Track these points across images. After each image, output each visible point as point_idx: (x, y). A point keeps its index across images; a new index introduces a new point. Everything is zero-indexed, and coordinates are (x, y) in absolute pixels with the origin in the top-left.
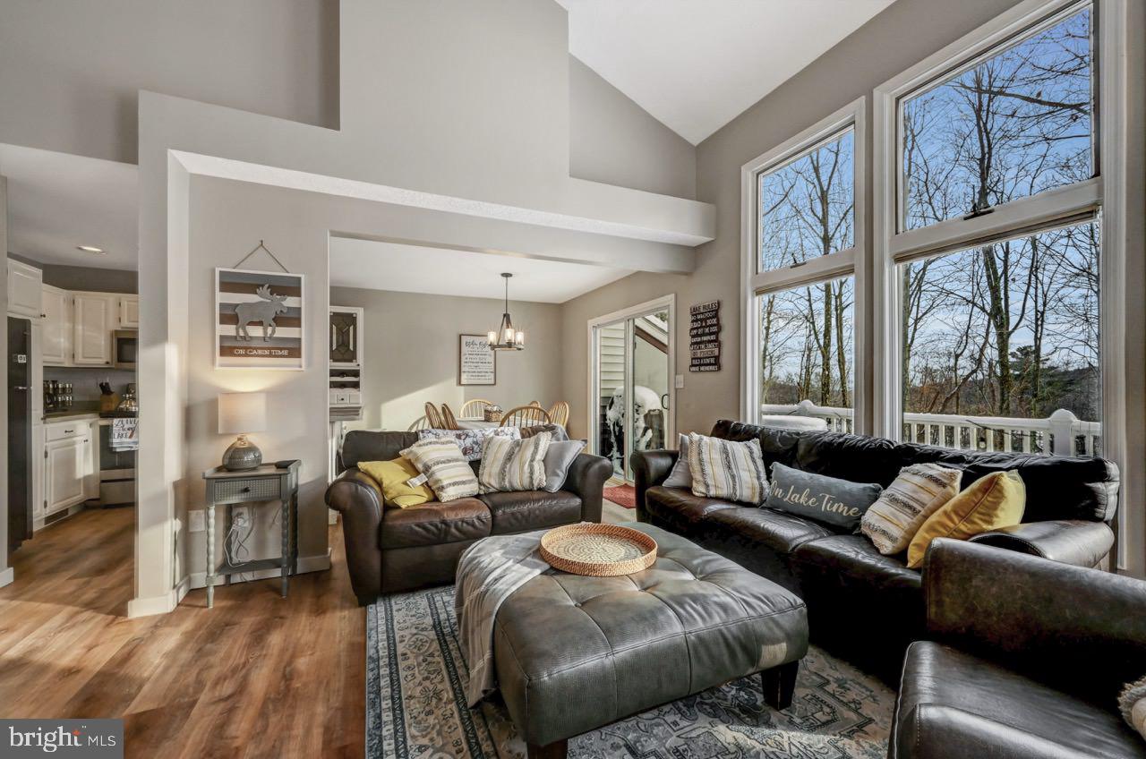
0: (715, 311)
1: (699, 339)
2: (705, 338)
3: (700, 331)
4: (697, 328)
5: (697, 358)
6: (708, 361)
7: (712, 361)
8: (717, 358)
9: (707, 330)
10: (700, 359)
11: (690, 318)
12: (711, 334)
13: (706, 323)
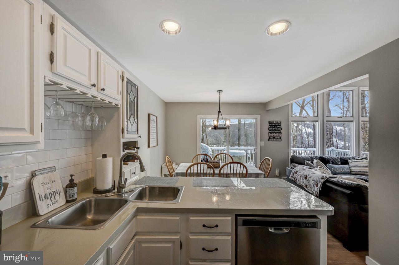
0: (279, 124)
1: (273, 131)
2: (275, 131)
3: (273, 129)
4: (272, 128)
5: (272, 137)
6: (277, 138)
7: (279, 138)
8: (280, 137)
9: (277, 129)
10: (273, 137)
11: (268, 124)
12: (278, 130)
13: (276, 127)
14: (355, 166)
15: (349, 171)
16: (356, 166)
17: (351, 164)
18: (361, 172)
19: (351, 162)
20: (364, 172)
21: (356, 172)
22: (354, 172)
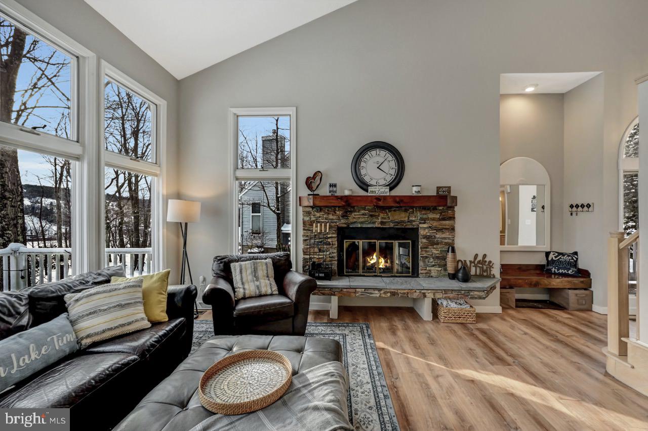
14: (90, 314)
15: (71, 337)
16: (94, 312)
17: (75, 310)
18: (111, 329)
19: (77, 300)
20: (123, 325)
21: (97, 334)
22: (88, 336)
